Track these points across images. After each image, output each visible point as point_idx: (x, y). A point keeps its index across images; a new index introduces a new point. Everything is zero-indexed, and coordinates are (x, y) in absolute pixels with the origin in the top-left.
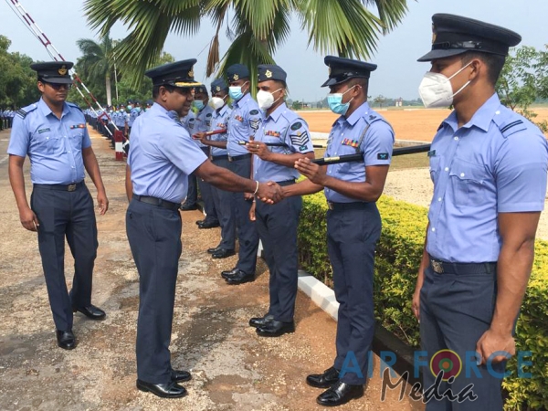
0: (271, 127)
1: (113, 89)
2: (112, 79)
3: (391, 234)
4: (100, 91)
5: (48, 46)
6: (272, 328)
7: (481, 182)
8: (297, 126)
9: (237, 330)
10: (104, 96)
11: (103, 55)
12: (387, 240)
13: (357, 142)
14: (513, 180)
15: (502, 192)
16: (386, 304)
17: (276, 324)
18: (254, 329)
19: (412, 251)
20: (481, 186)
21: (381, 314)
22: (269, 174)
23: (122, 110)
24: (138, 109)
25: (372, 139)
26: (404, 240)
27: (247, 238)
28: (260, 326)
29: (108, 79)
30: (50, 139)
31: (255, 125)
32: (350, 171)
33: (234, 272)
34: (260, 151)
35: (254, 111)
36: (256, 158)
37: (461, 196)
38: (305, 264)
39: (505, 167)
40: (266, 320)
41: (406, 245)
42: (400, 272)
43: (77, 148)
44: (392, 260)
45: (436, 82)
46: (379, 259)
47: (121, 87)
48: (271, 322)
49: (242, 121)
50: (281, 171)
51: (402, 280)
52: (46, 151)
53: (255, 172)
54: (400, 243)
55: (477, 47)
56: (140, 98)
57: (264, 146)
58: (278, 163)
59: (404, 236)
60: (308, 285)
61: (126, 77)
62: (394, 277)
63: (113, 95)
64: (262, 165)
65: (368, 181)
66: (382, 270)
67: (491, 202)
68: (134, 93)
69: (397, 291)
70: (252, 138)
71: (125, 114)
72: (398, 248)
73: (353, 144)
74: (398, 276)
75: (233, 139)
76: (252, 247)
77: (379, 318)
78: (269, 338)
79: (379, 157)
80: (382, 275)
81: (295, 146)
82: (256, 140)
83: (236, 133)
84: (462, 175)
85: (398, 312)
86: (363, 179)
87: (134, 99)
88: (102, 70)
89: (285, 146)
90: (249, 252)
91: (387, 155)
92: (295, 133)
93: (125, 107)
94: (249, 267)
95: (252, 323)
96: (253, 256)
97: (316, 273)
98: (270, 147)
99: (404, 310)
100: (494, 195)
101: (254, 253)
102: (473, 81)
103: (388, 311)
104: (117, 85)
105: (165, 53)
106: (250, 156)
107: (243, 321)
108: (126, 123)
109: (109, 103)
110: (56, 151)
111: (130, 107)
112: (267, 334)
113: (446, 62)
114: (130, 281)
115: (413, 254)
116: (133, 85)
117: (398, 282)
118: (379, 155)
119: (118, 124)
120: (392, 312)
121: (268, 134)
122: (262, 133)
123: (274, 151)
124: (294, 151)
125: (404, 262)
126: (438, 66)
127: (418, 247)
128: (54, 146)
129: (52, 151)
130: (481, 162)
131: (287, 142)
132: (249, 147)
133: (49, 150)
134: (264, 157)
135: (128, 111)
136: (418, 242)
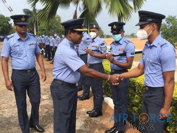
0: (94, 44)
1: (37, 28)
2: (36, 25)
3: (134, 81)
4: (31, 29)
5: (12, 11)
6: (94, 114)
7: (156, 63)
8: (103, 44)
9: (82, 115)
10: (33, 31)
11: (33, 15)
12: (133, 83)
13: (124, 49)
14: (165, 62)
15: (163, 66)
16: (133, 106)
17: (96, 113)
18: (88, 115)
19: (141, 87)
20: (156, 64)
21: (132, 109)
22: (93, 61)
23: (40, 37)
24: (47, 36)
25: (129, 48)
26: (138, 83)
27: (86, 84)
28: (90, 114)
29: (35, 24)
30: (19, 50)
31: (88, 43)
32: (122, 59)
33: (82, 96)
34: (90, 53)
35: (88, 38)
36: (89, 55)
37: (151, 67)
38: (107, 93)
39: (162, 58)
40: (92, 112)
41: (139, 85)
42: (138, 94)
43: (32, 54)
44: (135, 90)
45: (142, 32)
46: (131, 90)
47: (40, 28)
48: (94, 112)
49: (84, 42)
50: (97, 59)
51: (138, 97)
52: (17, 55)
53: (88, 60)
54: (137, 84)
55: (153, 20)
56: (48, 32)
57: (91, 51)
58: (96, 57)
59: (138, 82)
60: (108, 100)
61: (42, 24)
62: (135, 96)
63: (37, 31)
64: (91, 57)
65: (127, 62)
66: (132, 94)
67: (160, 69)
68: (45, 30)
69: (137, 101)
70: (87, 48)
71: (42, 38)
72: (136, 86)
73: (123, 50)
74: (137, 96)
75: (80, 48)
76: (88, 87)
77: (131, 111)
78: (93, 118)
79: (131, 54)
80: (132, 96)
81: (102, 51)
82: (89, 49)
83: (82, 46)
84: (151, 61)
85: (137, 108)
86: (126, 62)
87: (45, 33)
88: (33, 21)
89: (99, 51)
90: (87, 89)
91: (134, 53)
92: (102, 46)
93: (42, 36)
94: (87, 94)
95: (87, 113)
96: (88, 90)
97: (111, 96)
98: (93, 51)
99: (139, 107)
100: (161, 67)
101: (89, 89)
102: (153, 30)
103: (134, 108)
104: (38, 27)
105: (57, 15)
106: (87, 54)
107: (85, 112)
108: (42, 42)
109: (35, 34)
110: (22, 55)
111: (43, 36)
112: (93, 117)
113: (144, 26)
114: (44, 99)
115: (141, 88)
116: (44, 27)
117: (137, 98)
118: (131, 53)
119: (39, 42)
120: (135, 109)
121: (93, 47)
122: (91, 46)
123: (95, 53)
124: (102, 53)
125: (139, 91)
126: (142, 27)
127: (143, 85)
128: (21, 53)
129: (20, 55)
130: (156, 57)
131: (99, 50)
132: (86, 51)
133: (19, 55)
134: (91, 55)
135: (43, 37)
136: (143, 84)
